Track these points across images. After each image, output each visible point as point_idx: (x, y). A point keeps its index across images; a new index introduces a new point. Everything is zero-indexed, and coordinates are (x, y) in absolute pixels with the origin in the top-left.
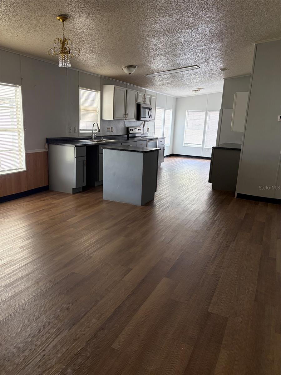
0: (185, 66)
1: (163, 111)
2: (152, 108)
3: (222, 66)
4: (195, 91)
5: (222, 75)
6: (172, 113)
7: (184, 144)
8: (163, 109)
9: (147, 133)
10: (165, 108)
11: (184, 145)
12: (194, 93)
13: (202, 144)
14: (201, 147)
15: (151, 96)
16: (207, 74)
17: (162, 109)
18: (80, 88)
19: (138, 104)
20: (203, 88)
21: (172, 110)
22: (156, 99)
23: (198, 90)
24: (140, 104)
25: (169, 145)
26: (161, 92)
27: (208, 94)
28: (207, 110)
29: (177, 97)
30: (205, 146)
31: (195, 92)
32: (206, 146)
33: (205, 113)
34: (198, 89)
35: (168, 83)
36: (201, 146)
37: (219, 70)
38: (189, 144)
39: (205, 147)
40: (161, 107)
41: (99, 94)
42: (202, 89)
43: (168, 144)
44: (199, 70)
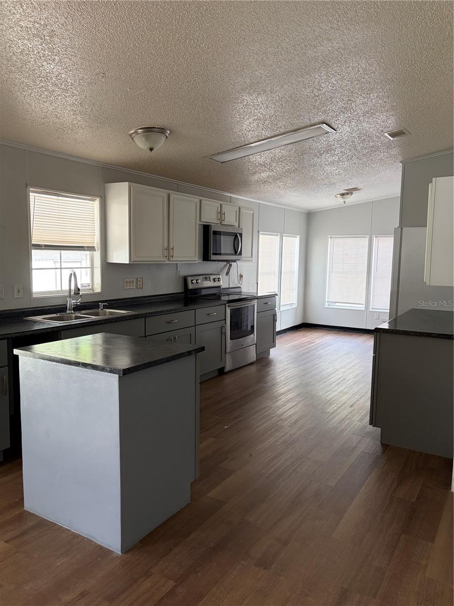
0: (295, 127)
1: (277, 239)
2: (241, 235)
3: (392, 123)
4: (343, 195)
5: (394, 151)
6: (299, 242)
7: (327, 304)
8: (277, 235)
9: (239, 285)
10: (282, 232)
11: (326, 306)
12: (340, 200)
13: (364, 303)
14: (364, 309)
15: (239, 208)
16: (359, 148)
17: (275, 235)
18: (31, 189)
19: (204, 225)
20: (359, 186)
21: (298, 237)
22: (253, 214)
23: (347, 194)
24: (208, 225)
25: (294, 306)
26: (268, 202)
27: (373, 202)
28: (372, 232)
29: (309, 211)
30: (371, 307)
31: (342, 197)
32: (374, 307)
33: (367, 239)
34: (347, 190)
35: (276, 179)
36: (362, 307)
37: (386, 134)
38: (337, 304)
39: (371, 310)
40: (271, 231)
41: (96, 204)
42: (356, 189)
43: (293, 304)
44: (333, 136)
